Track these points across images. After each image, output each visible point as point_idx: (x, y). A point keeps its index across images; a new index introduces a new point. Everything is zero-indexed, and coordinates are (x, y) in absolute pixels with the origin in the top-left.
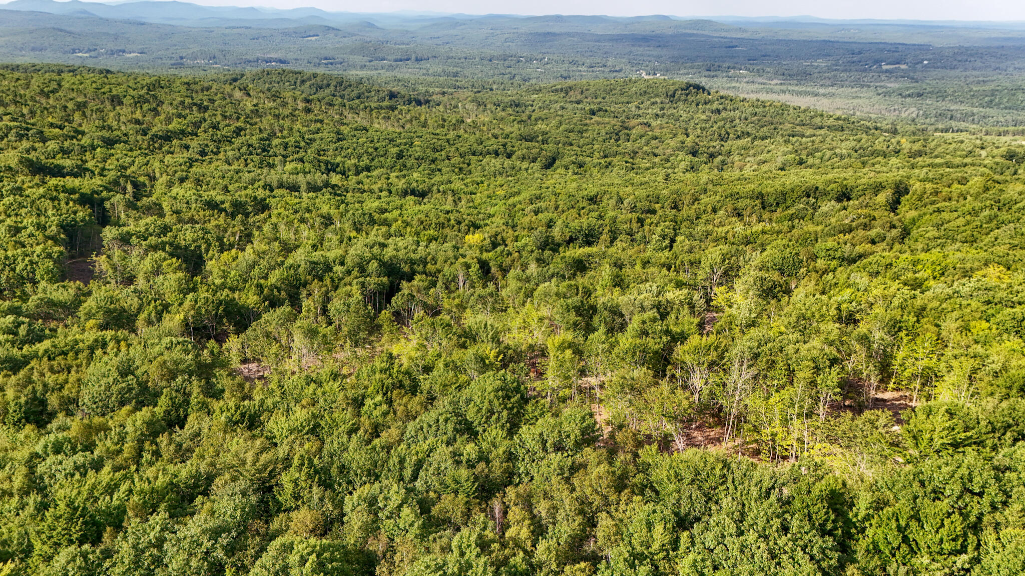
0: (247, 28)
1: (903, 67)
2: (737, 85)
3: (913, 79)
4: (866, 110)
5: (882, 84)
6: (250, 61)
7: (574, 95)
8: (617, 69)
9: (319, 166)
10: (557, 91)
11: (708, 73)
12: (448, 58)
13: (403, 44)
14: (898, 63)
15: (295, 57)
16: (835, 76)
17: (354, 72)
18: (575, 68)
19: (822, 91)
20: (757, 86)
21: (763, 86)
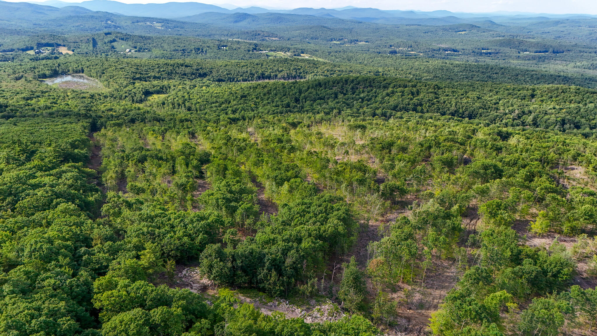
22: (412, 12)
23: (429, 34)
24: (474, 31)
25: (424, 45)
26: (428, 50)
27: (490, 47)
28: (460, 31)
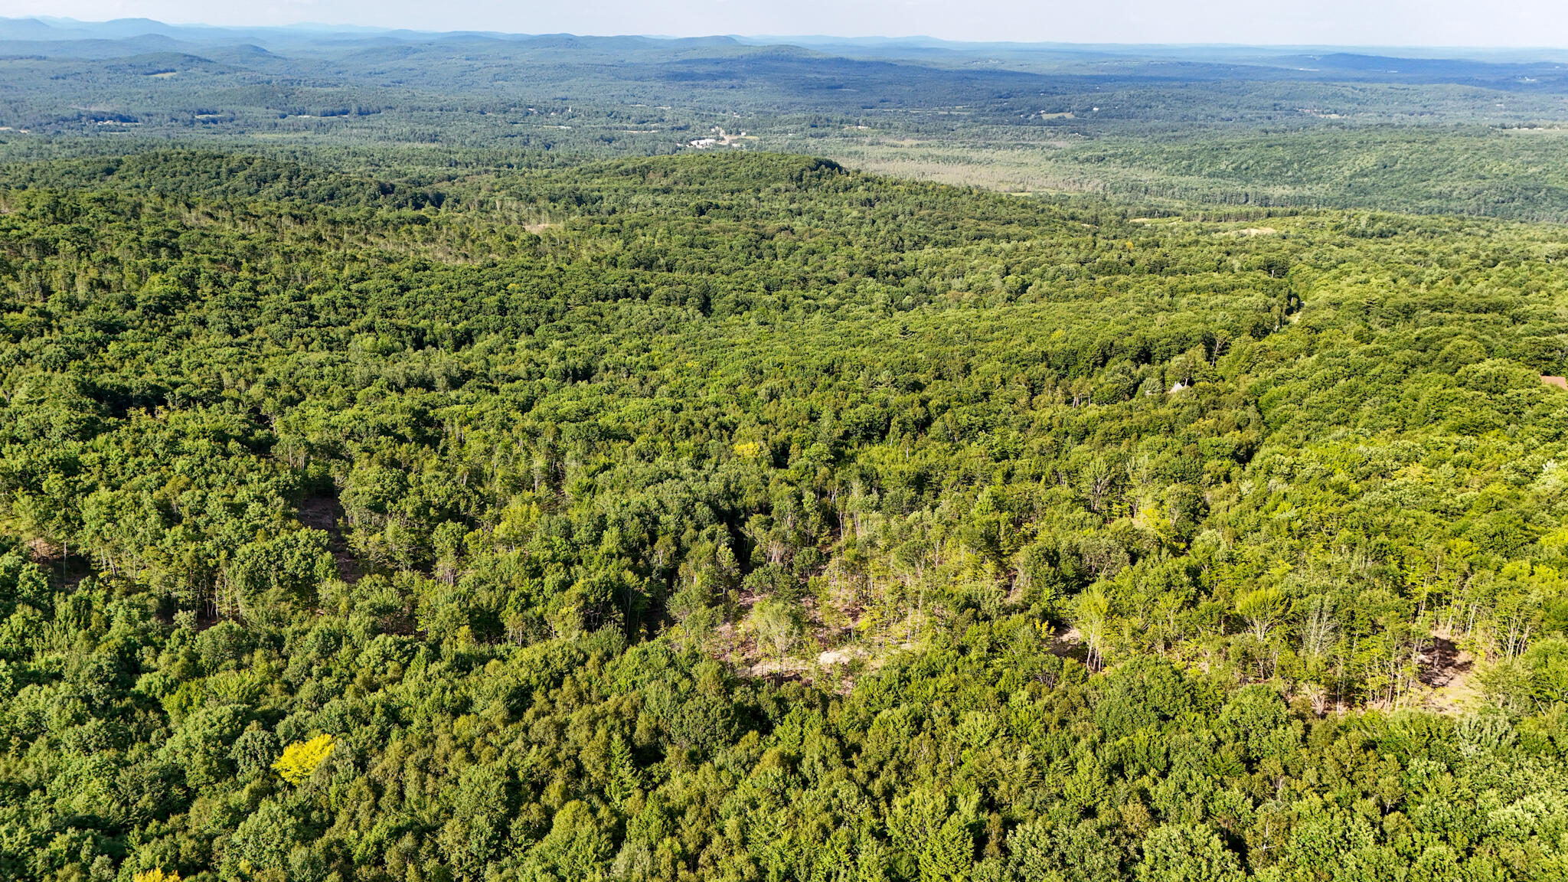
0: (40, 58)
1: (1069, 116)
2: (858, 148)
3: (1085, 134)
4: (1038, 183)
5: (1049, 143)
6: (65, 120)
7: (657, 181)
8: (681, 124)
9: (400, 336)
10: (627, 173)
11: (813, 131)
12: (412, 109)
13: (328, 85)
14: (1061, 111)
15: (147, 111)
16: (986, 131)
17: (258, 137)
18: (617, 124)
19: (974, 155)
20: (886, 149)
21: (894, 150)
22: (34, 22)
23: (70, 80)
24: (197, 71)
25: (36, 109)
26: (44, 121)
27: (219, 109)
28: (159, 72)
